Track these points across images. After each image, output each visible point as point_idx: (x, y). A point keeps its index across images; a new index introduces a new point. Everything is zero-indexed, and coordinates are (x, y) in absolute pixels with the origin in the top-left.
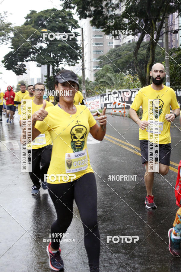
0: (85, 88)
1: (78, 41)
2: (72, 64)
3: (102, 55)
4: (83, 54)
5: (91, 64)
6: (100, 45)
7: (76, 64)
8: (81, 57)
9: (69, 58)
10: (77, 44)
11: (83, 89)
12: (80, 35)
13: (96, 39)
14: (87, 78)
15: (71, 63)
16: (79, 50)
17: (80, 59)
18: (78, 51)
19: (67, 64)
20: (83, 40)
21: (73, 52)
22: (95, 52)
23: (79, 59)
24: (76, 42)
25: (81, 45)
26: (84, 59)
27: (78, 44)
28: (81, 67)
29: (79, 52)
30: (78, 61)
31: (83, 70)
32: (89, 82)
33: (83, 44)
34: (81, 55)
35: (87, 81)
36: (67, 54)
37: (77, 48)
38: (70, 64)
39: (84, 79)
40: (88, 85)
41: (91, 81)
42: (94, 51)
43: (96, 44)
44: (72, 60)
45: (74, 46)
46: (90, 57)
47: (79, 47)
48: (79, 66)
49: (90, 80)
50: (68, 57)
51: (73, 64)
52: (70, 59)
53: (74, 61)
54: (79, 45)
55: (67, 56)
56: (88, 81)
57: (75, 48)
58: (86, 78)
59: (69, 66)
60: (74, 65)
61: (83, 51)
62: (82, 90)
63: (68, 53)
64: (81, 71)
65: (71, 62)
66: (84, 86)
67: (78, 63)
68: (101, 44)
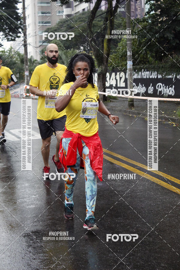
0: (28, 69)
1: (18, 9)
2: (11, 39)
3: (50, 27)
4: (25, 26)
5: (36, 39)
6: (47, 15)
7: (17, 39)
8: (22, 30)
9: (7, 31)
10: (17, 13)
11: (26, 70)
12: (21, 2)
13: (42, 7)
14: (32, 56)
15: (10, 37)
16: (20, 20)
17: (22, 33)
18: (19, 22)
19: (5, 38)
20: (24, 8)
21: (12, 23)
22: (41, 23)
23: (20, 32)
24: (17, 11)
25: (23, 14)
26: (26, 32)
27: (19, 13)
28: (23, 43)
29: (21, 24)
30: (19, 35)
31: (25, 45)
32: (34, 62)
33: (24, 13)
34: (22, 27)
35: (30, 60)
36: (5, 26)
37: (18, 18)
38: (9, 39)
39: (27, 57)
40: (33, 65)
41: (36, 60)
42: (39, 23)
43: (43, 13)
44: (11, 34)
45: (13, 16)
46: (35, 30)
47: (20, 16)
48: (19, 41)
49: (35, 58)
50: (7, 29)
51: (13, 38)
52: (9, 32)
53: (14, 35)
54: (19, 15)
55: (5, 28)
56: (32, 60)
57: (15, 18)
58: (29, 57)
59: (8, 41)
60: (14, 40)
61: (25, 23)
62: (24, 71)
63: (7, 24)
64: (23, 48)
65: (11, 35)
66: (27, 67)
67: (19, 37)
68: (49, 13)
